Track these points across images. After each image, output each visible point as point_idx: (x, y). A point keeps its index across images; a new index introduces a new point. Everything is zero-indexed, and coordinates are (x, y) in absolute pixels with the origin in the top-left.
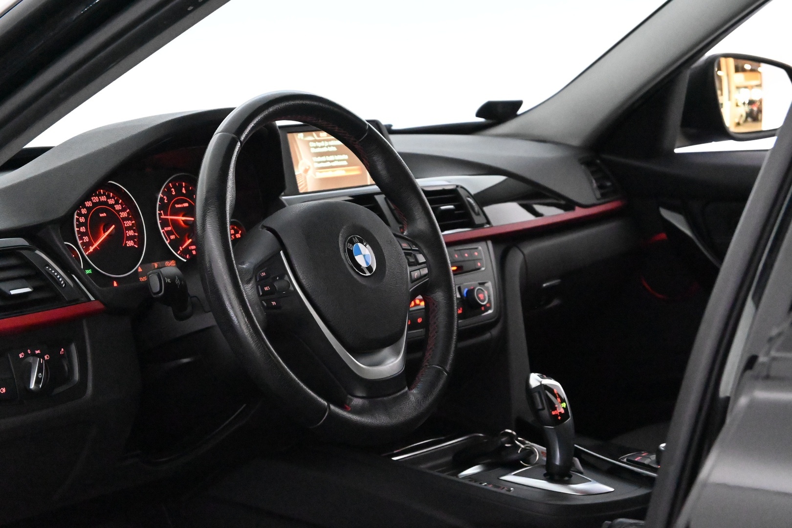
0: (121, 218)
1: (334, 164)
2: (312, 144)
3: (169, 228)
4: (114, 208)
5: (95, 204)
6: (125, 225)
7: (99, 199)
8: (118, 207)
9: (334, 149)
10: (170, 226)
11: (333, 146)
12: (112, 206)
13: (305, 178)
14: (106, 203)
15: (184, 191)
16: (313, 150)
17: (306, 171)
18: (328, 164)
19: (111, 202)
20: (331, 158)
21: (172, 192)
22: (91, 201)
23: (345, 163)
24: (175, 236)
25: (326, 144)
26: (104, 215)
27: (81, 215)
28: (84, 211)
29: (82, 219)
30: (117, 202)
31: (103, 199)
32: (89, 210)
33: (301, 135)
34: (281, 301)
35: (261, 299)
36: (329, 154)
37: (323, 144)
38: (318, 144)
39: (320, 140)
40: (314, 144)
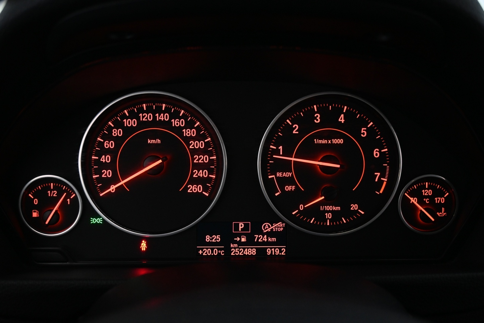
0: (190, 149)
3: (288, 175)
4: (181, 134)
5: (141, 124)
6: (195, 161)
7: (154, 117)
8: (188, 133)
10: (291, 171)
12: (179, 130)
14: (155, 123)
15: (342, 119)
19: (176, 123)
21: (316, 118)
22: (138, 118)
24: (297, 186)
27: (109, 137)
28: (117, 133)
29: (109, 145)
30: (190, 126)
31: (164, 117)
32: (128, 131)
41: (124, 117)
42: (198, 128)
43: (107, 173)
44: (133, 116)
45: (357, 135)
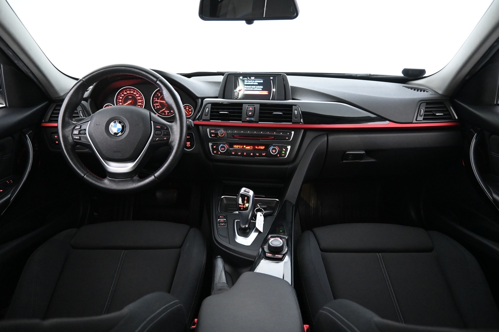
0: (137, 99)
1: (254, 89)
2: (245, 81)
4: (136, 96)
5: (127, 94)
9: (257, 84)
11: (257, 82)
13: (238, 93)
14: (130, 93)
16: (245, 83)
17: (240, 90)
18: (252, 89)
19: (134, 93)
20: (254, 87)
22: (127, 92)
23: (261, 89)
24: (160, 107)
25: (253, 81)
26: (131, 97)
27: (121, 96)
28: (123, 95)
29: (121, 98)
30: (137, 94)
31: (132, 92)
32: (125, 95)
33: (241, 77)
34: (81, 137)
35: (73, 135)
36: (253, 85)
37: (251, 81)
38: (249, 81)
39: (250, 80)
40: (247, 81)
41: (124, 92)
42: (139, 95)
43: (120, 101)
44: (126, 92)
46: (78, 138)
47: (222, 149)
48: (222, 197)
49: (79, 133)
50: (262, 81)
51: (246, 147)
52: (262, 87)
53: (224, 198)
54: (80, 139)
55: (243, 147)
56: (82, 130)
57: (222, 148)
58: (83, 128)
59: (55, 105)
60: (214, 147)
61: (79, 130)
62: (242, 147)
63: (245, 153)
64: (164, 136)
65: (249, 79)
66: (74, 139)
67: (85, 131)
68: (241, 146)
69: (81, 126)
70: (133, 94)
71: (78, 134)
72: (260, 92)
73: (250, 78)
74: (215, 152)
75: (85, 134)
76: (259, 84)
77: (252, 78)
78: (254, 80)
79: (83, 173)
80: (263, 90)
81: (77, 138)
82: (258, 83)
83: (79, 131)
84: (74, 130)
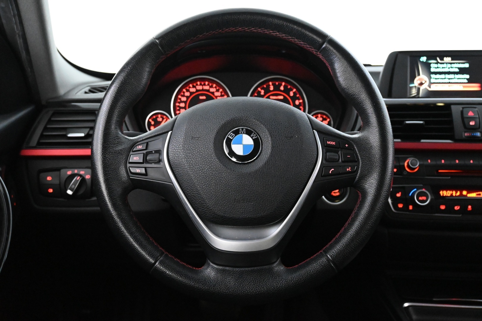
1: (451, 81)
2: (432, 66)
5: (197, 91)
7: (203, 88)
8: (217, 94)
9: (457, 70)
11: (456, 68)
12: (213, 93)
13: (418, 88)
14: (203, 90)
15: (282, 88)
16: (432, 70)
17: (421, 84)
18: (448, 81)
19: (211, 90)
20: (452, 76)
22: (196, 88)
23: (465, 81)
25: (449, 65)
26: (204, 98)
27: (183, 96)
28: (187, 94)
29: (184, 99)
30: (218, 91)
31: (207, 88)
32: (191, 93)
33: (424, 59)
34: (148, 170)
35: (128, 165)
36: (449, 73)
37: (445, 65)
38: (439, 65)
39: (443, 63)
40: (436, 66)
41: (190, 87)
42: (221, 92)
44: (194, 87)
45: (289, 95)
46: (143, 171)
47: (420, 198)
48: (406, 305)
49: (145, 161)
50: (467, 65)
51: (468, 193)
52: (468, 76)
53: (410, 308)
54: (146, 174)
55: (461, 194)
56: (151, 152)
57: (421, 196)
58: (153, 146)
59: (51, 113)
60: (398, 195)
61: (145, 152)
62: (458, 193)
63: (470, 207)
64: (346, 164)
65: (439, 61)
66: (130, 174)
67: (157, 155)
68: (456, 193)
69: (147, 144)
70: (208, 91)
71: (142, 161)
72: (464, 87)
73: (442, 59)
74: (400, 206)
75: (160, 161)
76: (462, 71)
77: (445, 59)
78: (451, 63)
79: (152, 256)
80: (470, 81)
81: (138, 171)
82: (459, 68)
83: (145, 156)
84: (131, 153)
